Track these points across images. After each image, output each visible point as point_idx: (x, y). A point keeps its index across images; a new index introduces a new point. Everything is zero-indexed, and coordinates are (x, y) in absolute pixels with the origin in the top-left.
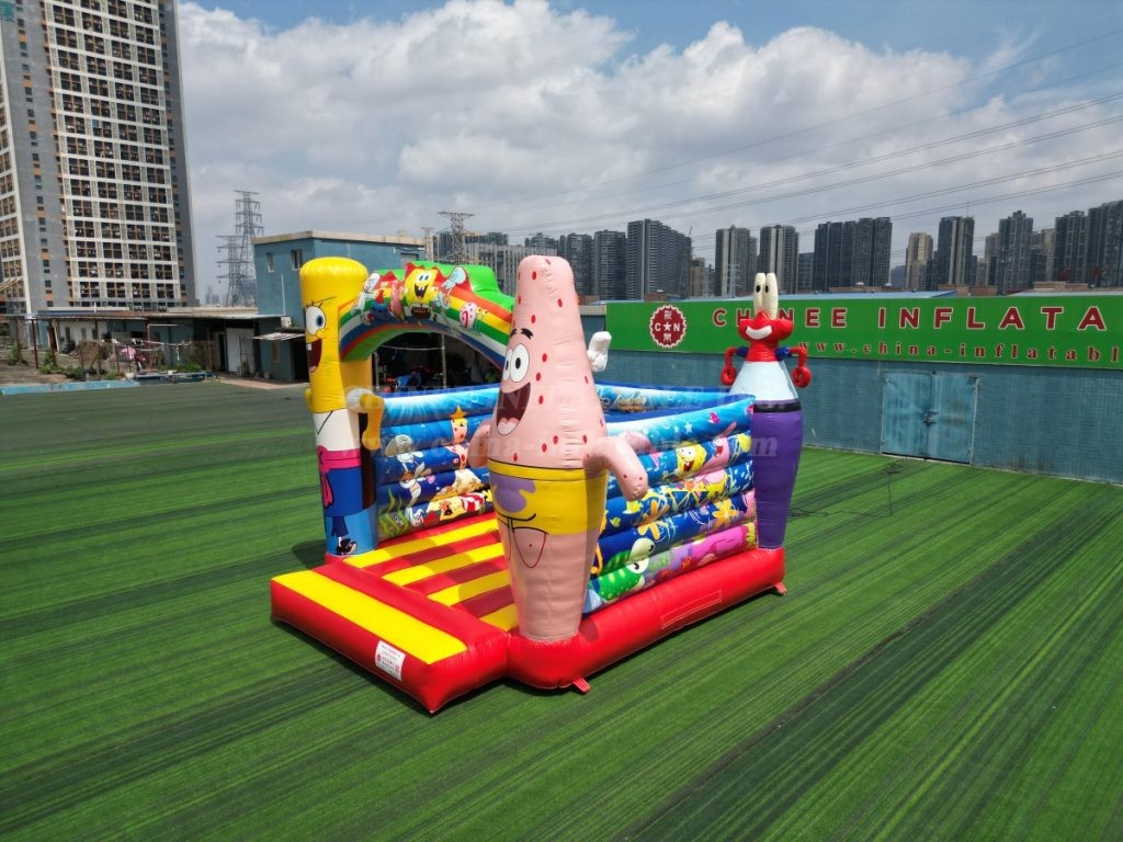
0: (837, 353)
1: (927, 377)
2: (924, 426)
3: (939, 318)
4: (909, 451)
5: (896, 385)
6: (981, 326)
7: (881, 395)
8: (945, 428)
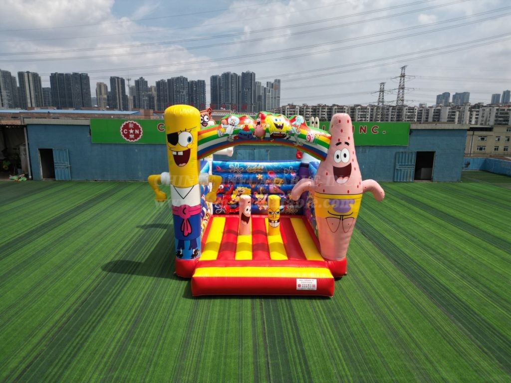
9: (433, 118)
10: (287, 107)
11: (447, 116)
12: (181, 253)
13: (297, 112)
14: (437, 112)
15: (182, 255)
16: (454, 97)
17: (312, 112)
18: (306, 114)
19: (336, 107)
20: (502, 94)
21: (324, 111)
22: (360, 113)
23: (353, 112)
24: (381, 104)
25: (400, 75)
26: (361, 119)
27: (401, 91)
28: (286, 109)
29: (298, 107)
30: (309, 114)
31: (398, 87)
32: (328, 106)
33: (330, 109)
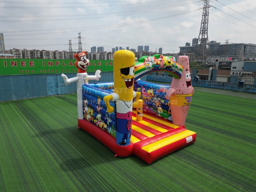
0: (33, 73)
1: (56, 77)
2: (57, 88)
3: (57, 64)
4: (54, 94)
5: (49, 79)
6: (66, 65)
7: (46, 82)
8: (61, 87)
9: (93, 58)
10: (13, 50)
11: (99, 57)
12: (125, 142)
13: (21, 53)
14: (94, 55)
15: (126, 143)
16: (98, 48)
17: (30, 53)
18: (27, 55)
19: (45, 51)
20: (115, 48)
21: (38, 54)
22: (59, 55)
23: (55, 54)
24: (71, 51)
25: (78, 37)
26: (60, 58)
27: (80, 45)
28: (13, 51)
29: (21, 51)
30: (29, 55)
31: (78, 43)
32: (40, 51)
33: (41, 52)
